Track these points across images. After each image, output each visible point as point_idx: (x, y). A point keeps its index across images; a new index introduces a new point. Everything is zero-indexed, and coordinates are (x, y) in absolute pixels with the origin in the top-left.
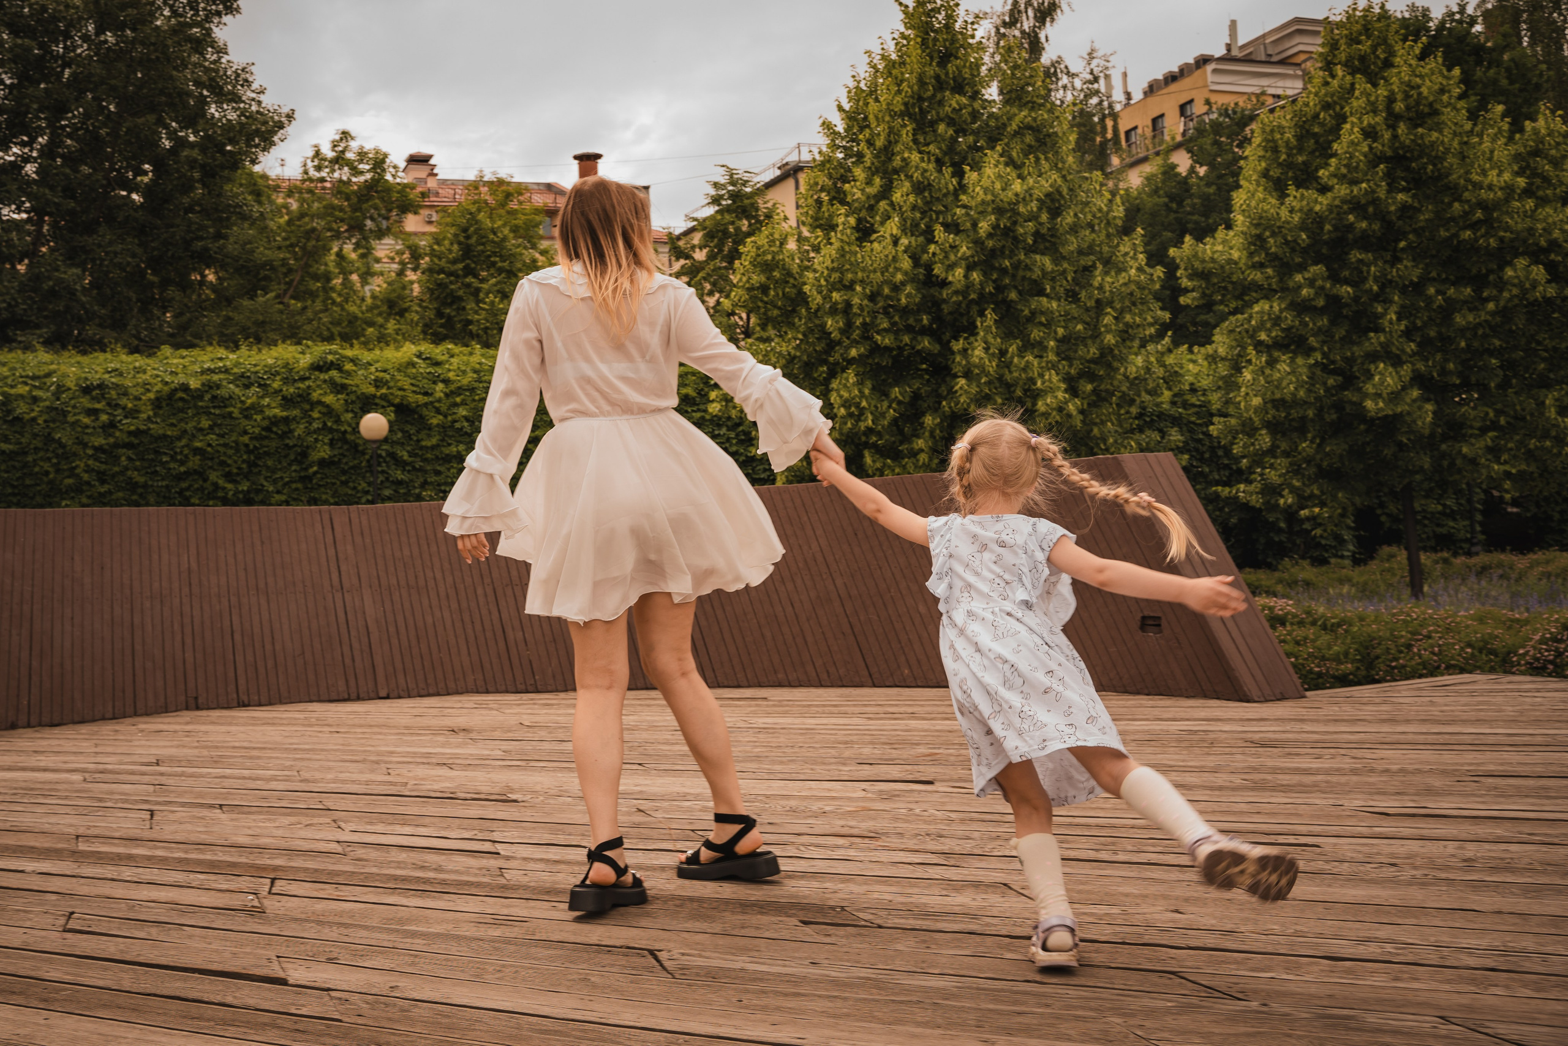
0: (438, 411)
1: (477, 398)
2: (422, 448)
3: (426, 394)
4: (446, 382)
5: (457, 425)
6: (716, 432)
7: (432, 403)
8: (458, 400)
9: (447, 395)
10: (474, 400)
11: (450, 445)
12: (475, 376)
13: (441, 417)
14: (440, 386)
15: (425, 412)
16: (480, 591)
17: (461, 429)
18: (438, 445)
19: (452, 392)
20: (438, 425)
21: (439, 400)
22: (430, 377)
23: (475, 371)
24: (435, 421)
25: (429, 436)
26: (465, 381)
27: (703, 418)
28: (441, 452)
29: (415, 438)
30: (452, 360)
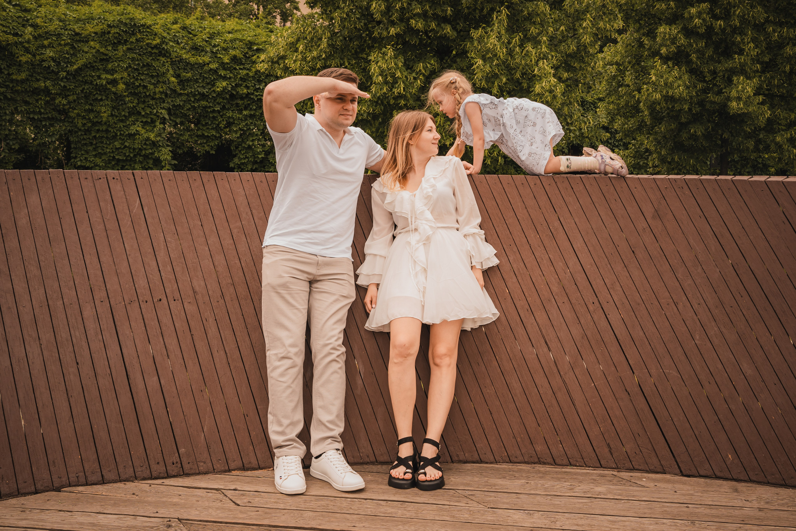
0: (27, 50)
1: (63, 42)
2: (12, 81)
3: (16, 35)
4: (35, 26)
5: (45, 64)
6: (258, 87)
7: (21, 43)
8: (46, 43)
9: (35, 38)
10: (60, 44)
11: (38, 80)
12: (61, 24)
13: (30, 56)
14: (30, 29)
15: (15, 50)
16: (88, 312)
17: (49, 67)
18: (27, 80)
19: (40, 35)
20: (27, 62)
21: (28, 42)
22: (20, 20)
23: (61, 21)
24: (23, 59)
25: (19, 71)
26: (52, 28)
27: (248, 74)
28: (30, 86)
29: (6, 72)
30: (40, 9)
